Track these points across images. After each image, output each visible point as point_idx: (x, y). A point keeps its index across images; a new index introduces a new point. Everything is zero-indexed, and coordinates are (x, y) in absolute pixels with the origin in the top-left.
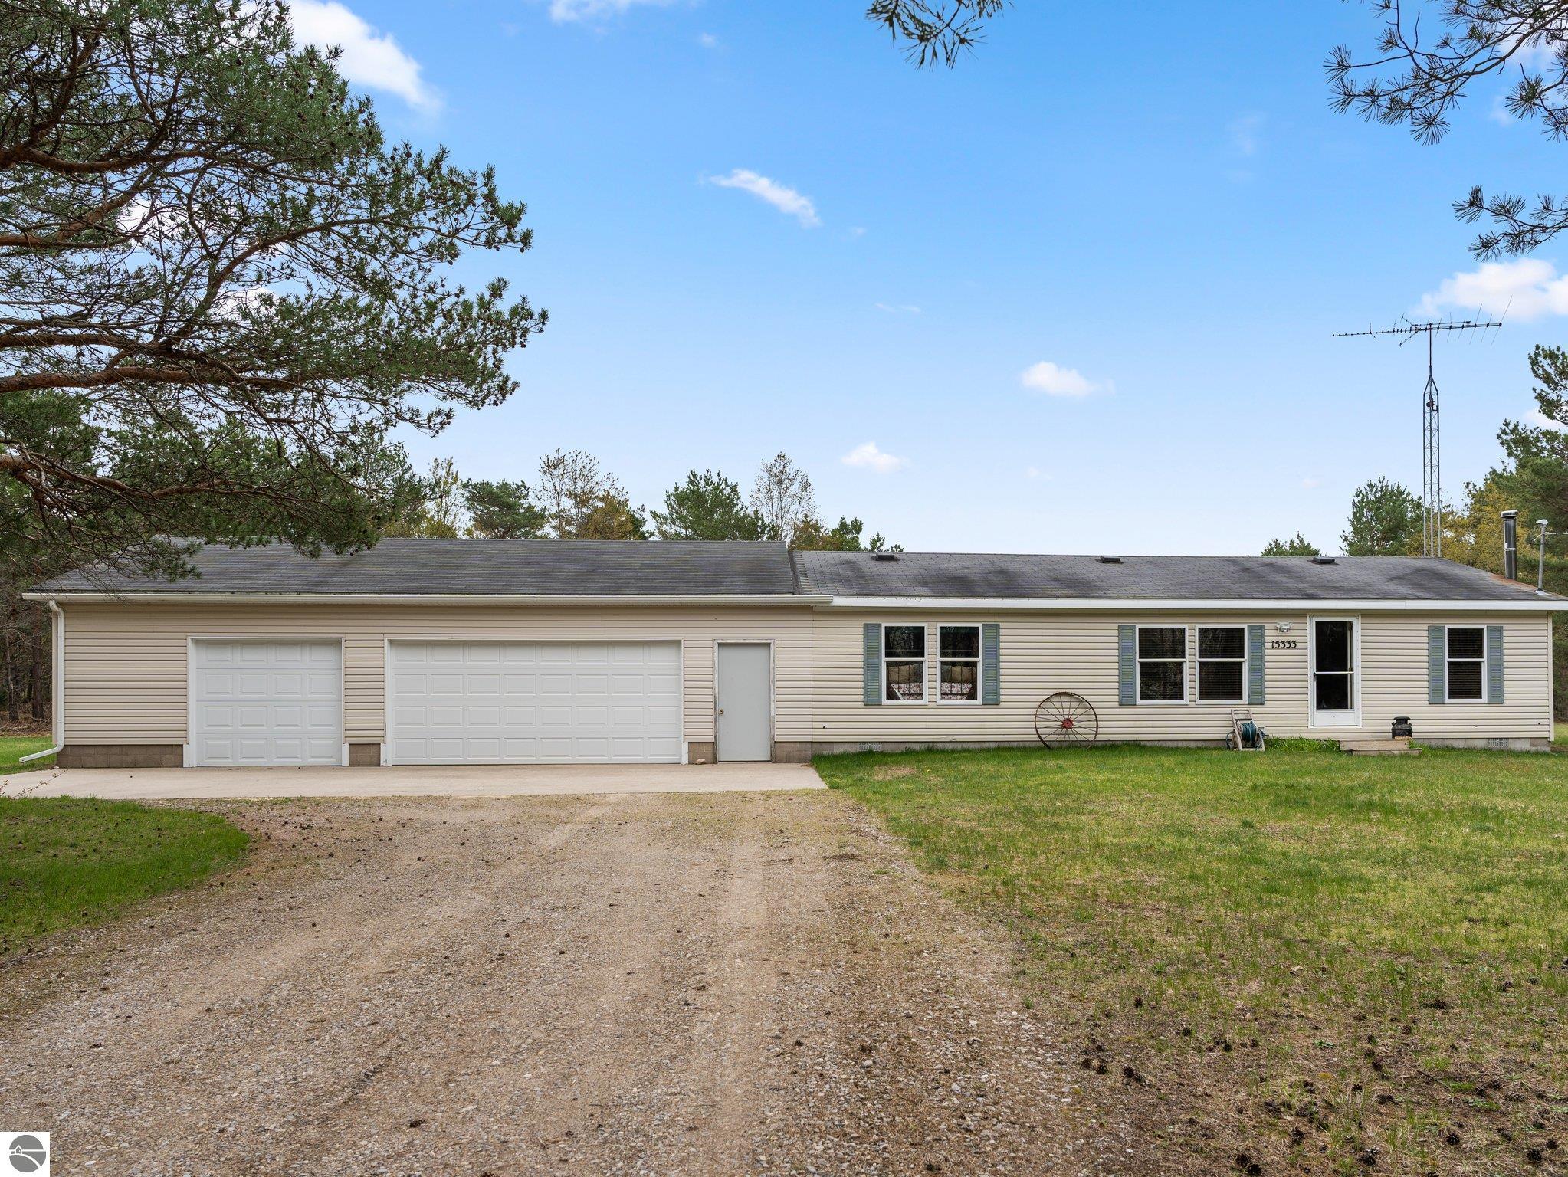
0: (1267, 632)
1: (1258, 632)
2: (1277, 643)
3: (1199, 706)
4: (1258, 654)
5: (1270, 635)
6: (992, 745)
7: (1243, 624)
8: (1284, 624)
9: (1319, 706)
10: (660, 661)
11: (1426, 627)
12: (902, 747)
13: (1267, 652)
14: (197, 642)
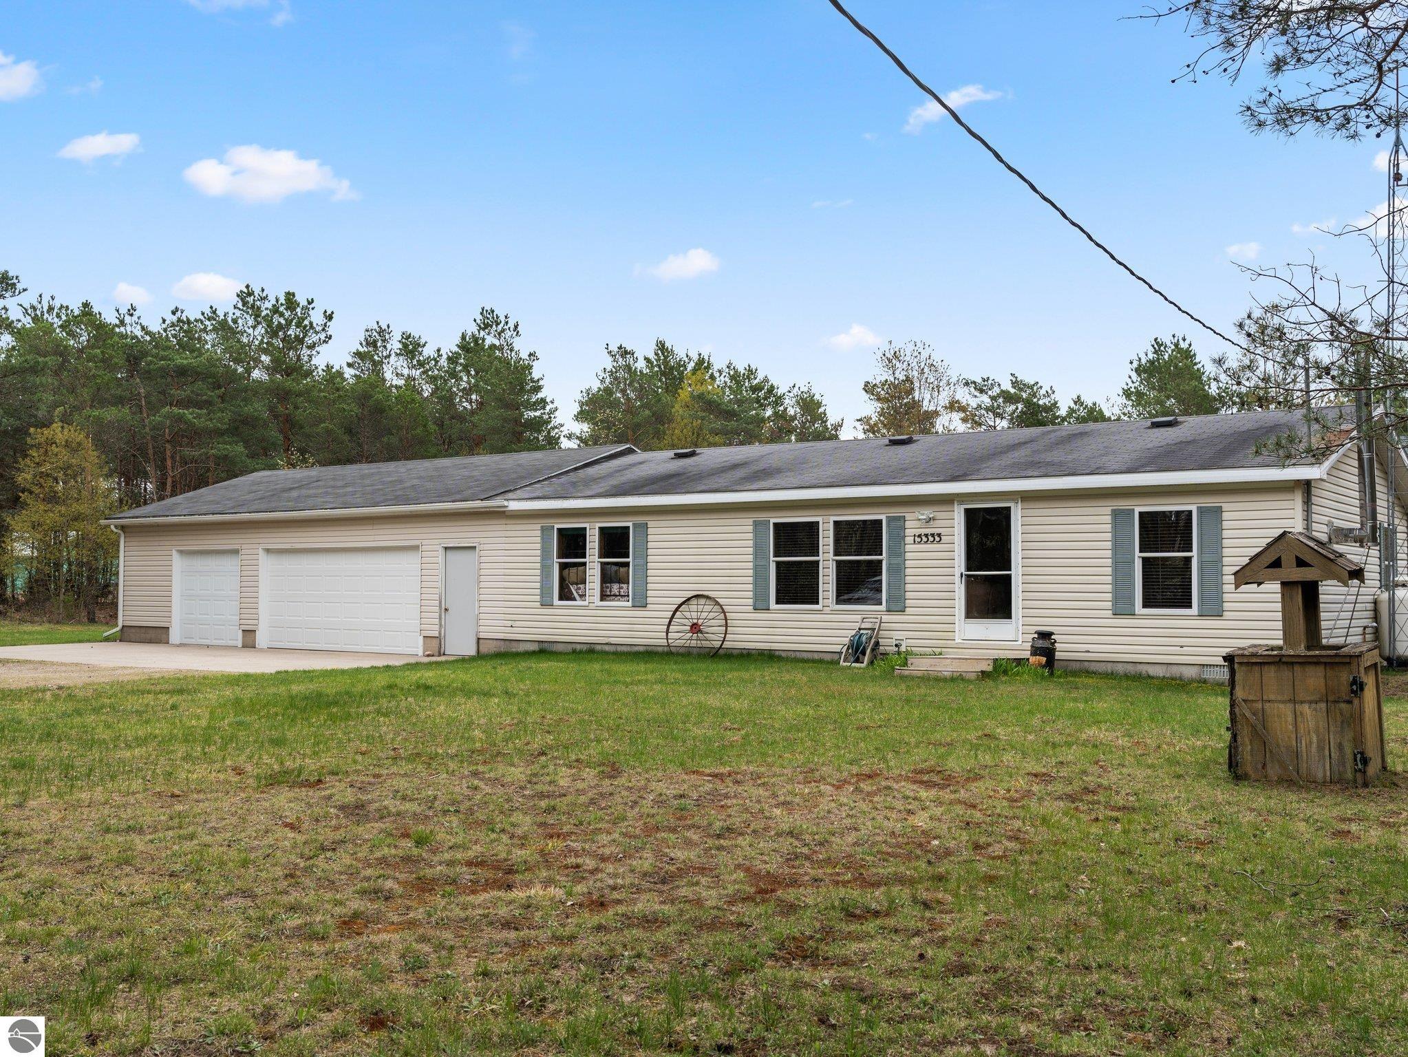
0: (908, 524)
1: (898, 524)
2: (920, 536)
3: (834, 612)
4: (898, 551)
5: (912, 527)
6: (642, 649)
7: (881, 515)
8: (926, 513)
9: (970, 614)
10: (407, 564)
11: (1108, 510)
12: (570, 648)
13: (908, 548)
14: (181, 552)
